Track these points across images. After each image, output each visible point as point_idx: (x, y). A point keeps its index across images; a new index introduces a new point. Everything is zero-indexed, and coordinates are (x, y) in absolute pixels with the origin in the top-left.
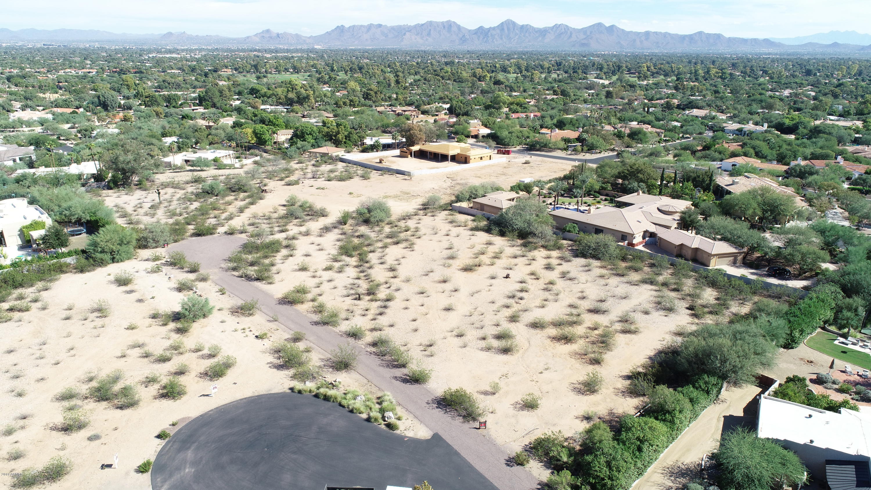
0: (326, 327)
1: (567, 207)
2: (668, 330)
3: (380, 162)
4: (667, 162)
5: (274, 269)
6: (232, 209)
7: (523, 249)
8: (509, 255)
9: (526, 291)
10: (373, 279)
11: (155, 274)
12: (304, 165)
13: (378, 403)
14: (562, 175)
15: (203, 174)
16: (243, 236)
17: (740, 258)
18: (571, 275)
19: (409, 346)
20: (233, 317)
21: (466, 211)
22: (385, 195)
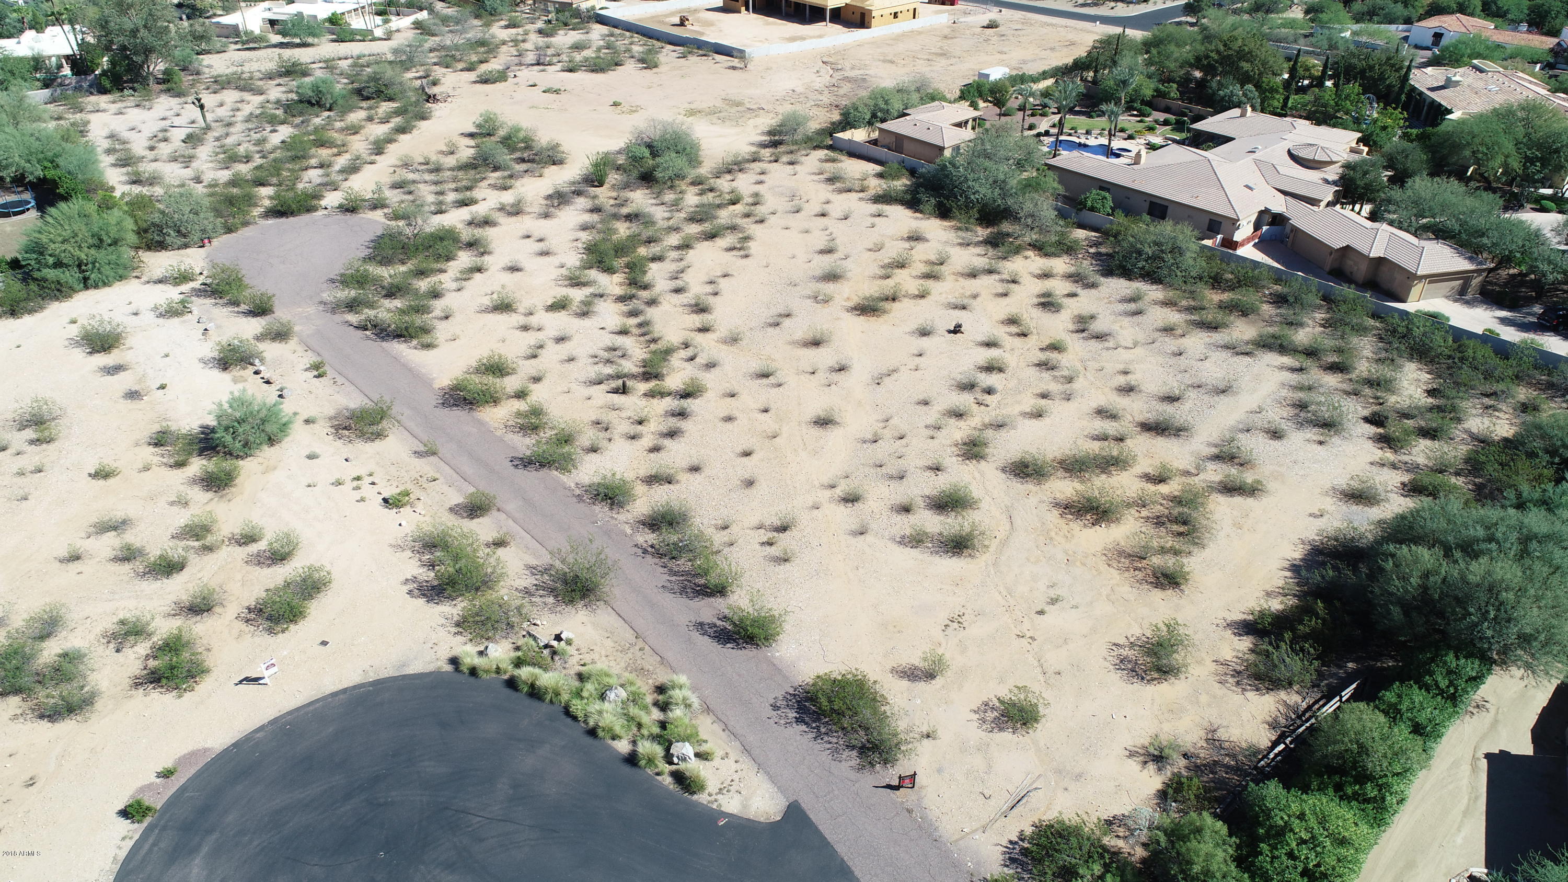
0: (544, 472)
1: (1083, 140)
2: (1329, 485)
3: (682, 24)
4: (1291, 24)
5: (438, 306)
6: (359, 145)
7: (991, 252)
8: (960, 269)
9: (1001, 370)
10: (656, 335)
11: (176, 320)
12: (520, 30)
13: (656, 704)
14: (1066, 58)
15: (302, 55)
16: (378, 216)
17: (1476, 281)
18: (1097, 326)
19: (734, 529)
20: (339, 443)
21: (864, 151)
22: (688, 106)
